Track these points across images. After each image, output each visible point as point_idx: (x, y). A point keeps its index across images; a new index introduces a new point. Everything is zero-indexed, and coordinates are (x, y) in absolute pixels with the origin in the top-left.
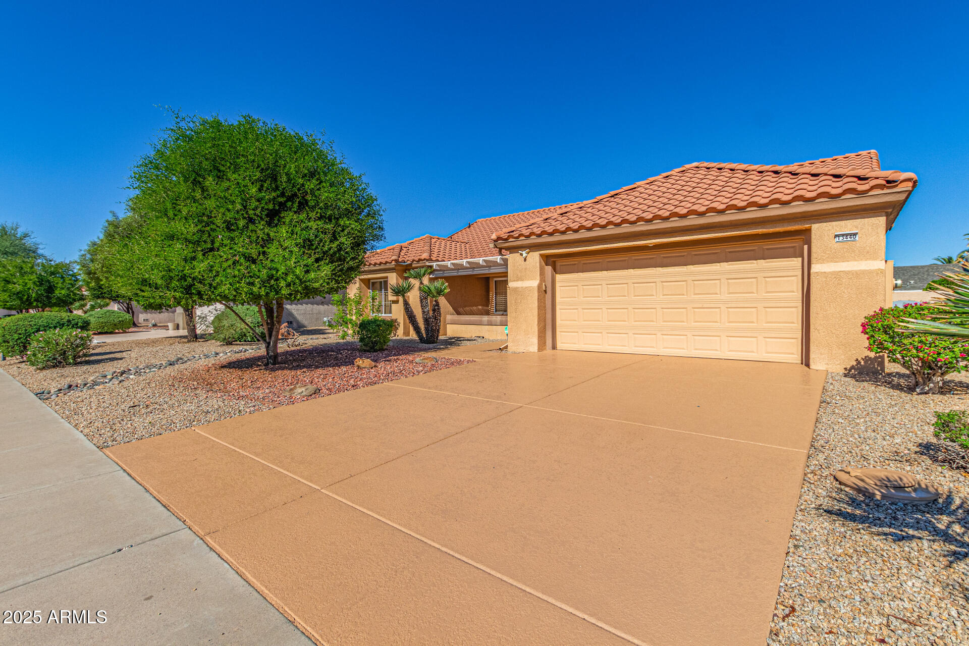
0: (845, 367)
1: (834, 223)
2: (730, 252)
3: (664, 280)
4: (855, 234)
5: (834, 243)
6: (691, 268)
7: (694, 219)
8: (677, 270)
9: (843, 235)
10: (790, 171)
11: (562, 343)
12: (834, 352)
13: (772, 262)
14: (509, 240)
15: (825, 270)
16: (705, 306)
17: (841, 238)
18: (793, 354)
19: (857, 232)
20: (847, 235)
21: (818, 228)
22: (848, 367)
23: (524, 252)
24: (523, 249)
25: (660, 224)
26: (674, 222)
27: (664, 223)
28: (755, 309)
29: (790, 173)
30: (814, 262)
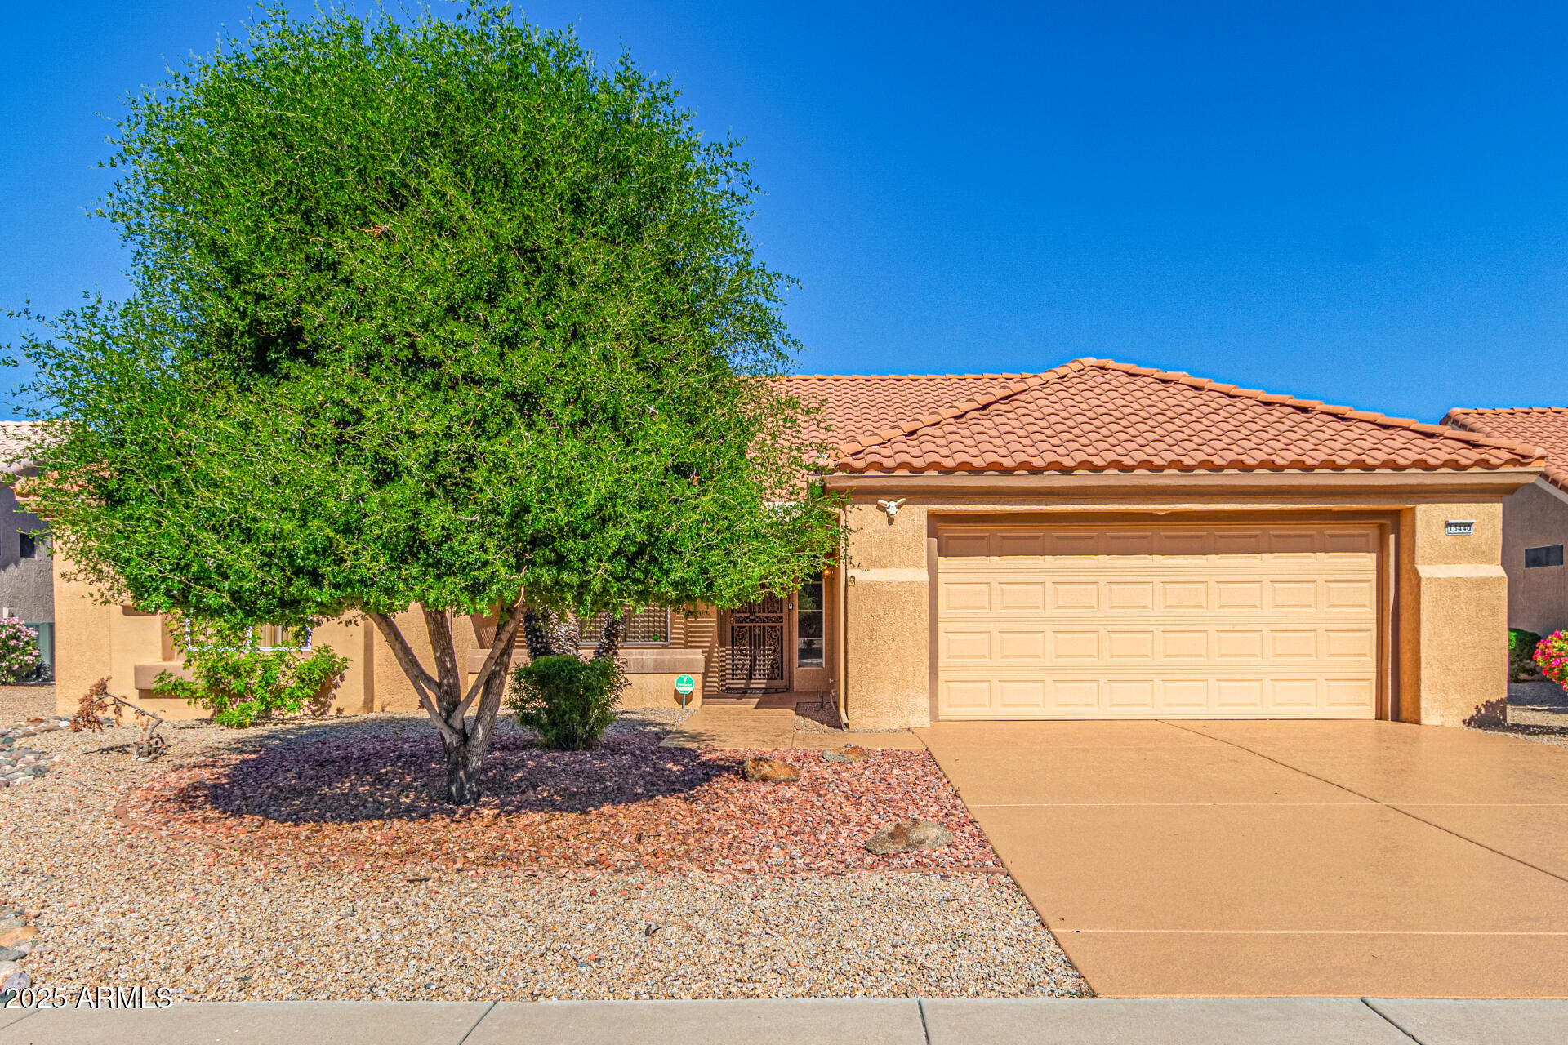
0: (1463, 718)
1: (1444, 506)
2: (1276, 536)
3: (1167, 579)
4: (1470, 525)
5: (1445, 538)
6: (1214, 559)
7: (1263, 477)
8: (1189, 561)
9: (1456, 525)
10: (1335, 412)
11: (951, 706)
12: (1451, 697)
13: (1341, 557)
14: (866, 474)
15: (1439, 575)
16: (1238, 627)
17: (1453, 528)
18: (1364, 704)
19: (1471, 521)
20: (1460, 525)
21: (1425, 511)
22: (1467, 718)
23: (893, 503)
24: (886, 497)
25: (1207, 477)
26: (1229, 478)
27: (1211, 477)
28: (1313, 633)
29: (1335, 415)
30: (1420, 562)
